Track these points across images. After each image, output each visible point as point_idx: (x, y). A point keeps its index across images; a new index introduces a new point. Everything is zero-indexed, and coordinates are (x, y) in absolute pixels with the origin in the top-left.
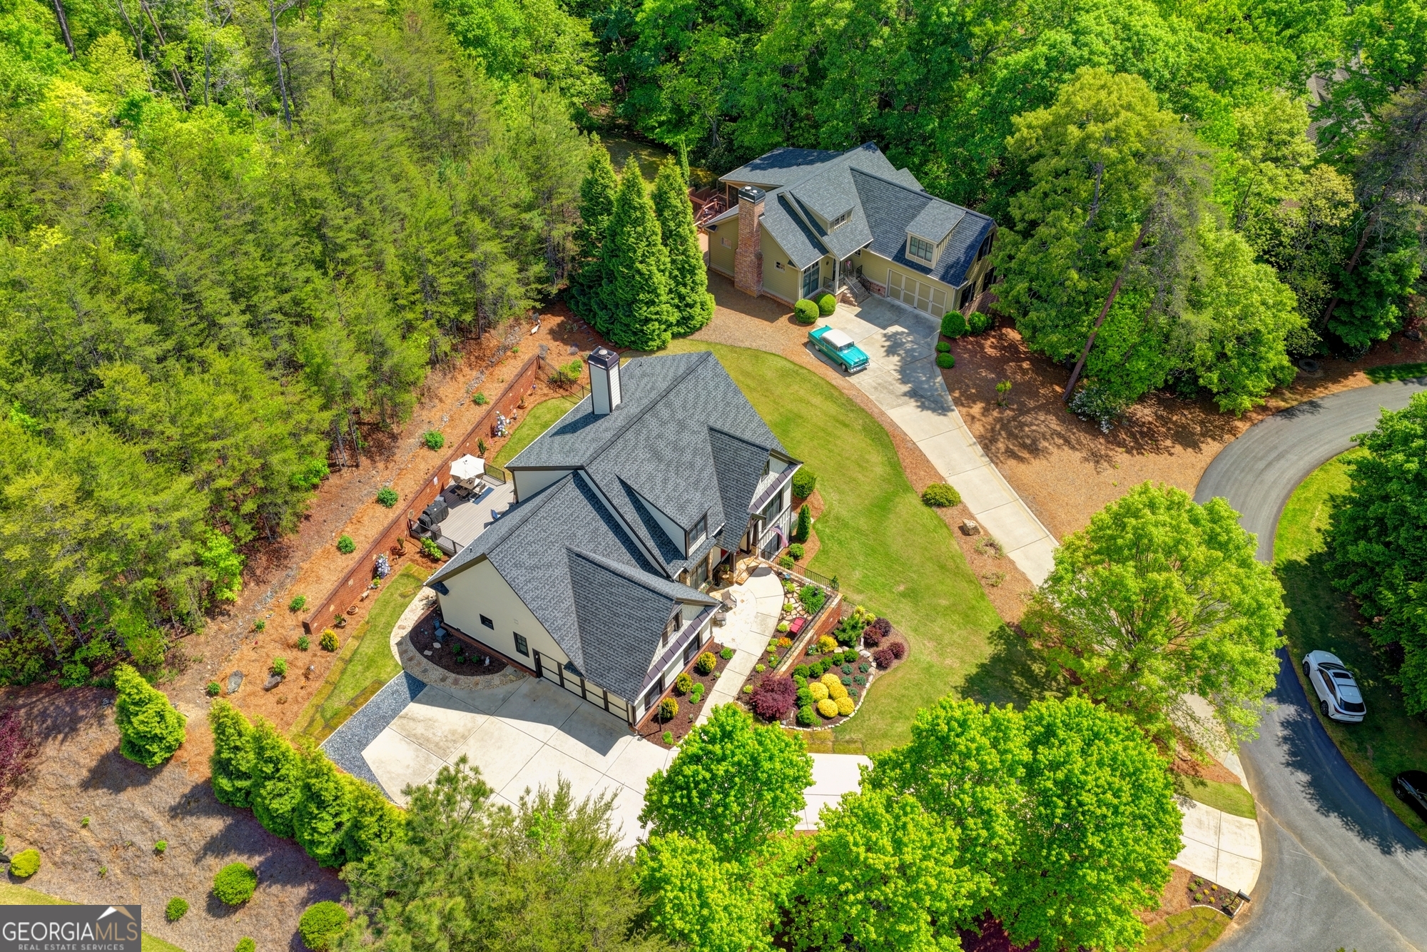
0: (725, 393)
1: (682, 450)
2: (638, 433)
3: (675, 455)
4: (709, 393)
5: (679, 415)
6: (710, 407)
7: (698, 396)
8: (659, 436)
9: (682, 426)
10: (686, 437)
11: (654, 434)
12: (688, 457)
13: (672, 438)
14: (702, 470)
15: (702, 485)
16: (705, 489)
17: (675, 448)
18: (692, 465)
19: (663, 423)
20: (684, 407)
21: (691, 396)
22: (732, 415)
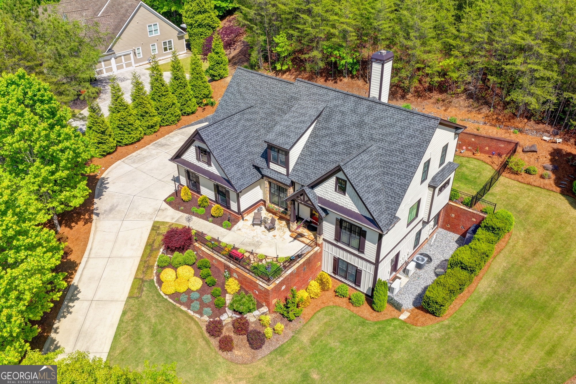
0: (410, 146)
1: (342, 133)
2: (337, 98)
3: (336, 130)
4: (401, 133)
5: (367, 119)
6: (390, 138)
7: (392, 126)
8: (343, 113)
9: (361, 125)
10: (354, 132)
11: (342, 109)
12: (339, 139)
13: (347, 122)
14: (336, 153)
15: (324, 158)
16: (322, 161)
17: (340, 128)
18: (335, 144)
19: (354, 111)
20: (375, 120)
21: (389, 121)
22: (394, 159)
